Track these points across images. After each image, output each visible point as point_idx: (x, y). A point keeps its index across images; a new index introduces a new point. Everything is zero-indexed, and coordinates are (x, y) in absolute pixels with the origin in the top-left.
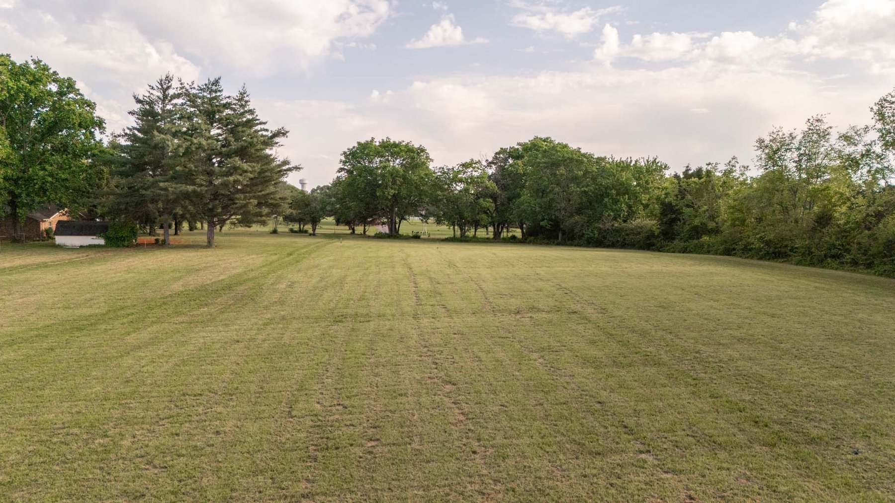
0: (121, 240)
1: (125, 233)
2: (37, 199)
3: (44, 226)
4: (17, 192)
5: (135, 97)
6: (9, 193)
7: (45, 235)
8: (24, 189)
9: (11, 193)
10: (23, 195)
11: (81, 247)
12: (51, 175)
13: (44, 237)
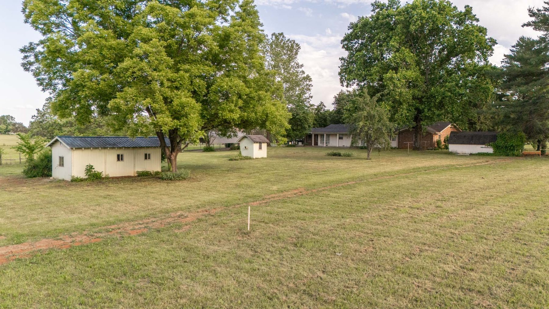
0: (510, 149)
1: (514, 142)
2: (437, 112)
3: (436, 138)
4: (421, 107)
5: (530, 10)
6: (415, 109)
7: (436, 146)
8: (426, 105)
9: (417, 109)
10: (426, 110)
11: (471, 154)
12: (450, 90)
13: (436, 147)
